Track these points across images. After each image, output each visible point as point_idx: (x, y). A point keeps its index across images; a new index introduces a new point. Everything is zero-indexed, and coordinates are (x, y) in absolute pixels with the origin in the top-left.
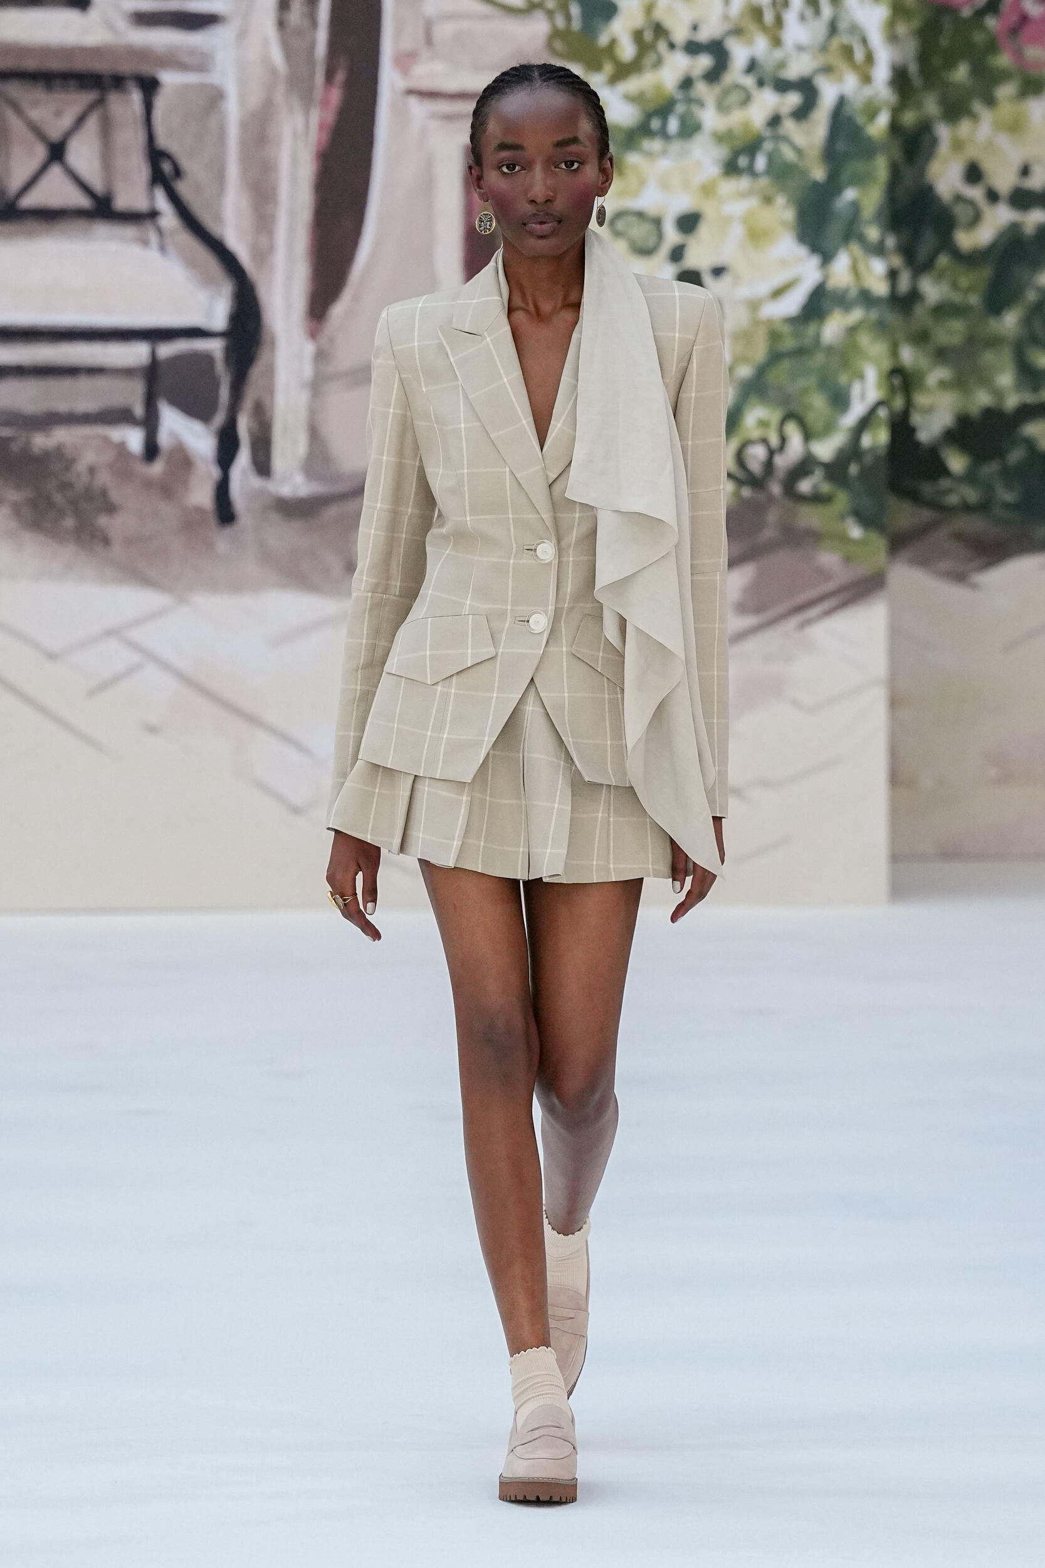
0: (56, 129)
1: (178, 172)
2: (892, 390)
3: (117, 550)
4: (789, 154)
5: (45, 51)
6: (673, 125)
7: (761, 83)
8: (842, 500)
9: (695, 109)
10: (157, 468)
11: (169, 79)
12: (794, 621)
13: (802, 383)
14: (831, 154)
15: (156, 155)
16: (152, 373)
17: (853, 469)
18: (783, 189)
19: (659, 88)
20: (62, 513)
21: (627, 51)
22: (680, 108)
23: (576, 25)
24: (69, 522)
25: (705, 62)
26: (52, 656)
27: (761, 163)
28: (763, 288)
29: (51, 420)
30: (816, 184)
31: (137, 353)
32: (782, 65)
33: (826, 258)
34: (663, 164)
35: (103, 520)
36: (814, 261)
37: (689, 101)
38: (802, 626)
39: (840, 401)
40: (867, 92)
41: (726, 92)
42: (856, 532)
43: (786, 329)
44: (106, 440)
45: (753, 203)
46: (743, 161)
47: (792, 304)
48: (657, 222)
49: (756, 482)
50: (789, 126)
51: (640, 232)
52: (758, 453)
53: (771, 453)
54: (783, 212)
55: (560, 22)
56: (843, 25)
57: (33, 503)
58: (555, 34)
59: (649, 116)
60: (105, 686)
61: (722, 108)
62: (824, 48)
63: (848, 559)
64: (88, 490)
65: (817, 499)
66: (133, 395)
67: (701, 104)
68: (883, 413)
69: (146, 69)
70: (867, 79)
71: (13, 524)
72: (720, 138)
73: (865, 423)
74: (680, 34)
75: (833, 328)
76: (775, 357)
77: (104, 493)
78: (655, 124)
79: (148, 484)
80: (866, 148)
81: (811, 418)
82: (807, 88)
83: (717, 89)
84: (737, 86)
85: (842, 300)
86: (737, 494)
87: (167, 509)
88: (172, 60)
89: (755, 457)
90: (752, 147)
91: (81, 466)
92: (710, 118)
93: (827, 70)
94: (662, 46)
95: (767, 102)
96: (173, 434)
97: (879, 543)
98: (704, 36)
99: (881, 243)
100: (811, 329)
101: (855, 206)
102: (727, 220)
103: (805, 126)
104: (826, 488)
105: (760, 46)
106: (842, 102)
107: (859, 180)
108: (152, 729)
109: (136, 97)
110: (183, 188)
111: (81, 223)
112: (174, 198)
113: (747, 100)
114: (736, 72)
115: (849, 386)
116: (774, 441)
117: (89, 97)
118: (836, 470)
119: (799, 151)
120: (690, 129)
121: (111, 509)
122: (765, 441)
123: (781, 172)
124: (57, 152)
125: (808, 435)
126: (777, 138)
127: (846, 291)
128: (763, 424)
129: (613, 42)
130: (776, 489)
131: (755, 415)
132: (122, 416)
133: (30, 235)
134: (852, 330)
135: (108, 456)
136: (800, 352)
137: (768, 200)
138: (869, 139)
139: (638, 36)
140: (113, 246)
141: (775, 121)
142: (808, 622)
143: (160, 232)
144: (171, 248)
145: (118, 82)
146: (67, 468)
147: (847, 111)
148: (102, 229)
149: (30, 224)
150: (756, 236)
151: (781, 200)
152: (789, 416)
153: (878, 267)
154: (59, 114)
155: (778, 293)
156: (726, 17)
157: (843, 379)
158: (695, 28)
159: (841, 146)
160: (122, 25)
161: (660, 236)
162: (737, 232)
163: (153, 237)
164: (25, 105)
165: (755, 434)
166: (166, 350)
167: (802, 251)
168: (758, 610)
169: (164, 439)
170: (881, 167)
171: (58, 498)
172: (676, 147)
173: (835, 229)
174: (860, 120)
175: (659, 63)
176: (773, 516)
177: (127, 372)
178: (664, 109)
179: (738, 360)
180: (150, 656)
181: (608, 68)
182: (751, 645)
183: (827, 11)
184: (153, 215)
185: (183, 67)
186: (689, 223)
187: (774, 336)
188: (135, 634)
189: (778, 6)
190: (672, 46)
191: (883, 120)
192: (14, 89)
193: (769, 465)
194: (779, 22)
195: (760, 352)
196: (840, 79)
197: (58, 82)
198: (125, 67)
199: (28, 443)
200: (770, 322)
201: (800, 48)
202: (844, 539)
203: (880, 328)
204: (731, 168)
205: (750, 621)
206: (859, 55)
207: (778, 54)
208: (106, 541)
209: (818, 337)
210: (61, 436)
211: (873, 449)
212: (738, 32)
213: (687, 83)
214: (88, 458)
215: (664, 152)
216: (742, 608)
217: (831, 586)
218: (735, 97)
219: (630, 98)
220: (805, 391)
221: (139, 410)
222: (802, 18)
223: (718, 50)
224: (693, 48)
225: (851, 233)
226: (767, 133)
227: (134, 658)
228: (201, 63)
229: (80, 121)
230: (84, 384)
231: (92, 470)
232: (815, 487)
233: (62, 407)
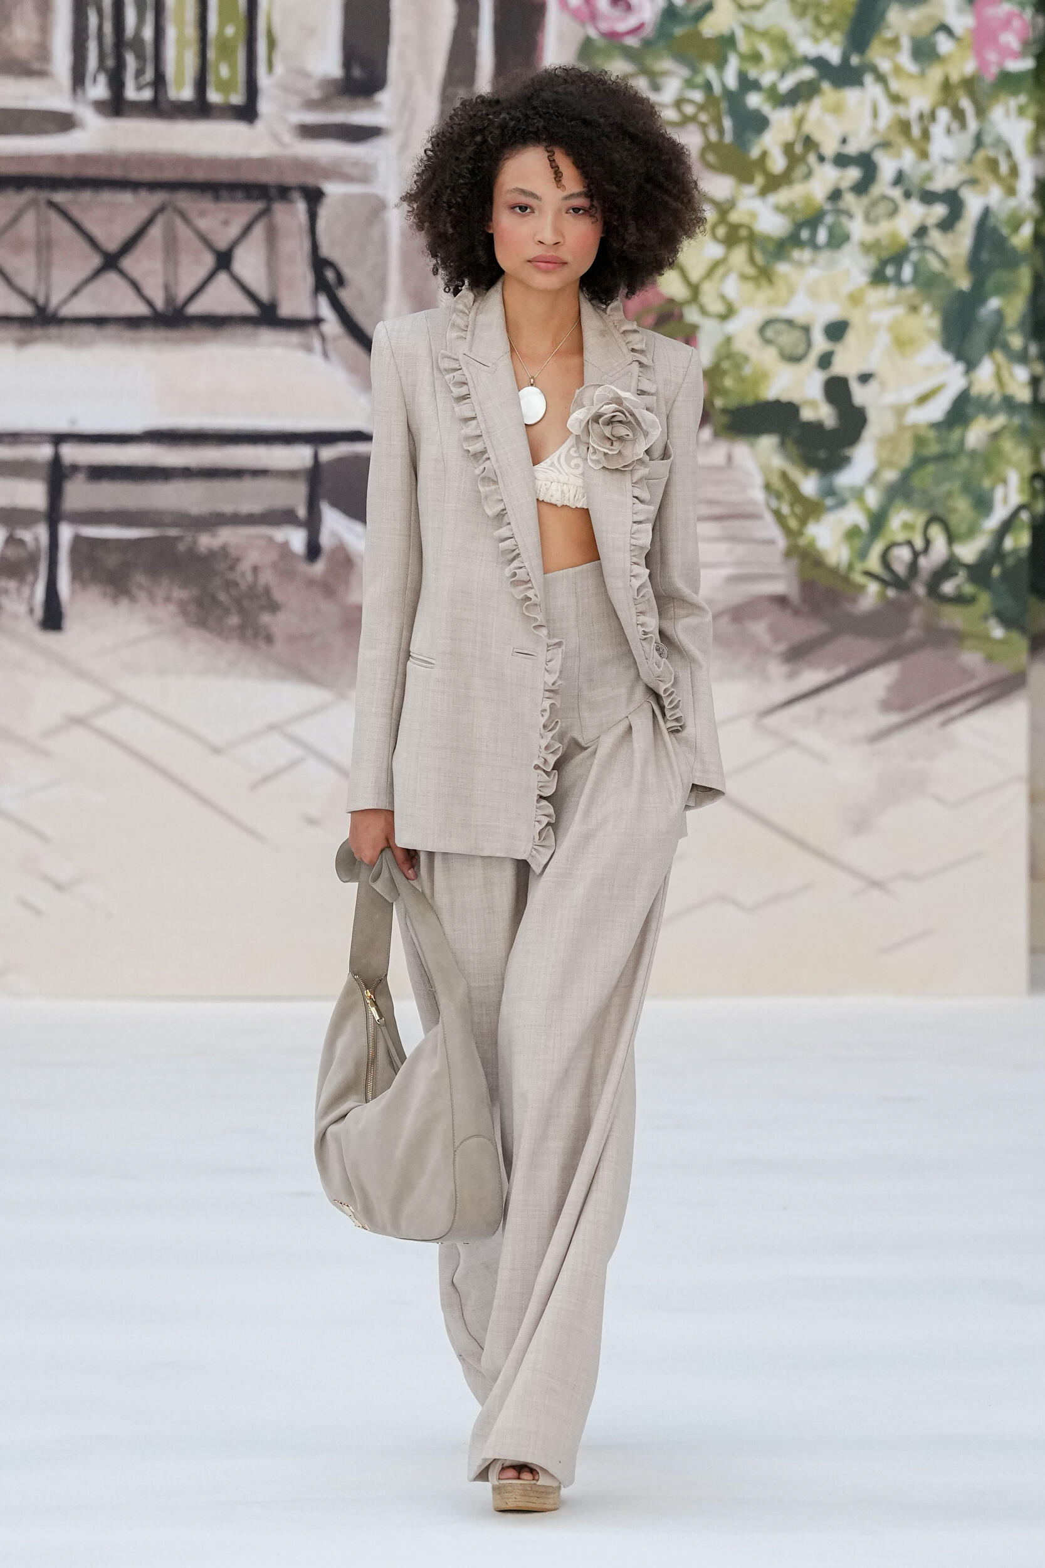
0: (222, 239)
1: (341, 280)
2: (1034, 494)
3: (280, 647)
4: (935, 264)
5: (213, 162)
6: (822, 236)
7: (908, 195)
8: (985, 600)
9: (844, 220)
10: (319, 567)
11: (333, 189)
12: (938, 718)
13: (946, 487)
14: (975, 264)
15: (319, 264)
16: (315, 475)
17: (996, 571)
18: (928, 298)
19: (808, 199)
20: (227, 612)
21: (778, 163)
22: (829, 219)
23: (728, 138)
24: (234, 620)
25: (853, 174)
26: (216, 750)
27: (907, 272)
28: (909, 394)
29: (215, 521)
30: (961, 293)
31: (300, 456)
32: (929, 177)
33: (971, 366)
34: (813, 273)
35: (266, 618)
36: (960, 367)
37: (838, 212)
38: (945, 723)
39: (983, 504)
40: (1012, 203)
41: (874, 204)
42: (998, 632)
43: (932, 434)
44: (270, 540)
45: (900, 311)
46: (890, 271)
47: (937, 410)
48: (806, 330)
49: (901, 584)
50: (935, 237)
51: (789, 339)
52: (903, 555)
53: (916, 555)
54: (929, 320)
55: (713, 136)
56: (988, 139)
57: (199, 602)
58: (708, 146)
59: (798, 226)
60: (266, 779)
61: (869, 219)
62: (970, 161)
63: (989, 659)
64: (253, 587)
65: (960, 599)
66: (296, 496)
67: (850, 216)
68: (1025, 516)
69: (310, 181)
70: (1011, 191)
71: (180, 620)
72: (868, 248)
73: (1007, 527)
74: (830, 148)
75: (976, 434)
76: (920, 462)
77: (267, 591)
78: (805, 234)
79: (311, 582)
80: (1009, 259)
81: (954, 520)
82: (953, 200)
83: (865, 200)
84: (884, 198)
85: (985, 407)
86: (882, 595)
87: (328, 608)
88: (335, 172)
89: (899, 558)
90: (898, 258)
91: (245, 566)
92: (858, 229)
93: (973, 182)
94: (812, 158)
95: (913, 213)
96: (334, 534)
97: (1021, 643)
98: (852, 149)
99: (1025, 350)
100: (956, 434)
101: (999, 314)
102: (875, 328)
103: (950, 236)
104: (969, 589)
105: (908, 158)
106: (986, 213)
107: (1003, 289)
108: (312, 822)
109: (301, 207)
110: (344, 295)
111: (248, 330)
112: (337, 306)
113: (894, 211)
114: (883, 185)
115: (992, 489)
116: (919, 544)
117: (257, 206)
118: (978, 572)
119: (944, 262)
120: (838, 240)
121: (274, 607)
122: (909, 543)
123: (927, 282)
124: (224, 260)
125: (951, 538)
126: (923, 248)
127: (990, 397)
128: (907, 526)
129: (764, 155)
130: (920, 590)
131: (900, 519)
132: (285, 517)
133: (196, 341)
134: (995, 435)
135: (273, 555)
136: (944, 457)
137: (914, 309)
138: (1014, 250)
139: (788, 148)
140: (278, 351)
141: (921, 232)
142: (952, 719)
143: (323, 338)
144: (332, 354)
145: (283, 192)
146: (232, 568)
147: (992, 222)
148: (267, 335)
149: (197, 331)
150: (902, 343)
151: (926, 309)
152: (933, 519)
153: (1021, 374)
154: (226, 223)
155: (923, 399)
156: (874, 131)
157: (986, 483)
158: (844, 141)
159: (985, 256)
160: (287, 137)
161: (809, 344)
162: (884, 339)
163: (317, 343)
164: (193, 215)
165: (901, 537)
166: (328, 453)
167: (947, 359)
168: (903, 708)
169: (326, 540)
170: (1024, 277)
171: (222, 597)
172: (824, 256)
173: (979, 337)
174: (1005, 231)
175: (809, 175)
176: (917, 616)
177: (291, 475)
178: (813, 221)
179: (883, 465)
180: (311, 750)
181: (760, 180)
182: (896, 741)
183: (973, 125)
184: (317, 321)
185: (347, 178)
186: (837, 330)
187: (919, 441)
188: (298, 729)
189: (926, 121)
190: (821, 159)
191: (1027, 231)
192: (183, 200)
193: (913, 567)
194: (926, 135)
195: (905, 458)
196: (985, 192)
197: (224, 194)
198: (291, 179)
199: (195, 542)
200: (914, 427)
201: (946, 161)
202: (987, 638)
203: (1023, 433)
204: (878, 278)
205: (894, 718)
206: (1004, 168)
207: (925, 167)
208: (269, 639)
209: (962, 442)
210: (226, 536)
211: (1015, 551)
212: (885, 145)
213: (835, 195)
214: (253, 557)
215: (813, 262)
216: (886, 706)
217: (974, 685)
218: (882, 209)
219: (780, 210)
220: (949, 495)
221: (302, 512)
222: (949, 131)
223: (866, 163)
224: (842, 161)
225: (995, 341)
226: (913, 243)
227: (297, 752)
228: (364, 174)
229: (247, 230)
230: (248, 485)
231: (255, 569)
232: (958, 587)
233: (228, 508)
